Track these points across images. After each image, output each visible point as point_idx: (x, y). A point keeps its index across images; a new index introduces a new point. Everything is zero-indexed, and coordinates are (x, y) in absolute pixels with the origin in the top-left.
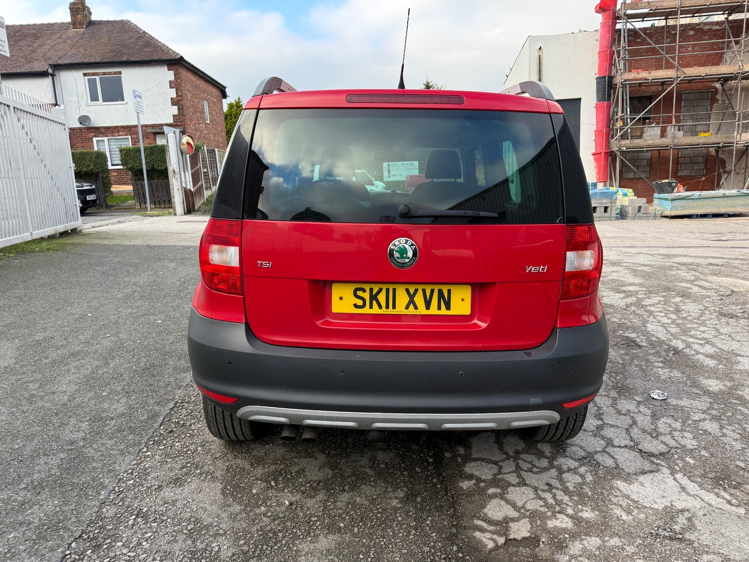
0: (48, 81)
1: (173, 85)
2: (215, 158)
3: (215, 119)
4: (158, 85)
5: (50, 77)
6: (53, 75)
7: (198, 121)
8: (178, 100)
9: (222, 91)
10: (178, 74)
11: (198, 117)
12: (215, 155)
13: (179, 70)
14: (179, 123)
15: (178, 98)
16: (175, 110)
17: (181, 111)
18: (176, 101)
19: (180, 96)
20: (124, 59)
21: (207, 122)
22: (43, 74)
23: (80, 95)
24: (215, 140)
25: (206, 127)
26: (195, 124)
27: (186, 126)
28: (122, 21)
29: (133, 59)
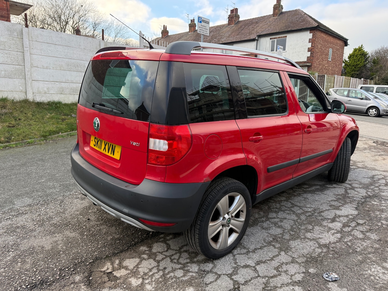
0: (255, 43)
1: (311, 41)
2: (324, 80)
3: (335, 58)
4: (303, 41)
5: (256, 41)
6: (257, 40)
7: (323, 59)
8: (311, 49)
9: (345, 42)
10: (315, 35)
11: (323, 57)
12: (324, 78)
13: (316, 32)
14: (309, 61)
15: (312, 48)
16: (309, 54)
17: (312, 54)
18: (310, 49)
19: (313, 46)
20: (289, 29)
21: (329, 60)
22: (253, 40)
23: (267, 49)
24: (333, 70)
25: (327, 63)
26: (319, 61)
27: (313, 62)
28: (296, 10)
29: (293, 29)
